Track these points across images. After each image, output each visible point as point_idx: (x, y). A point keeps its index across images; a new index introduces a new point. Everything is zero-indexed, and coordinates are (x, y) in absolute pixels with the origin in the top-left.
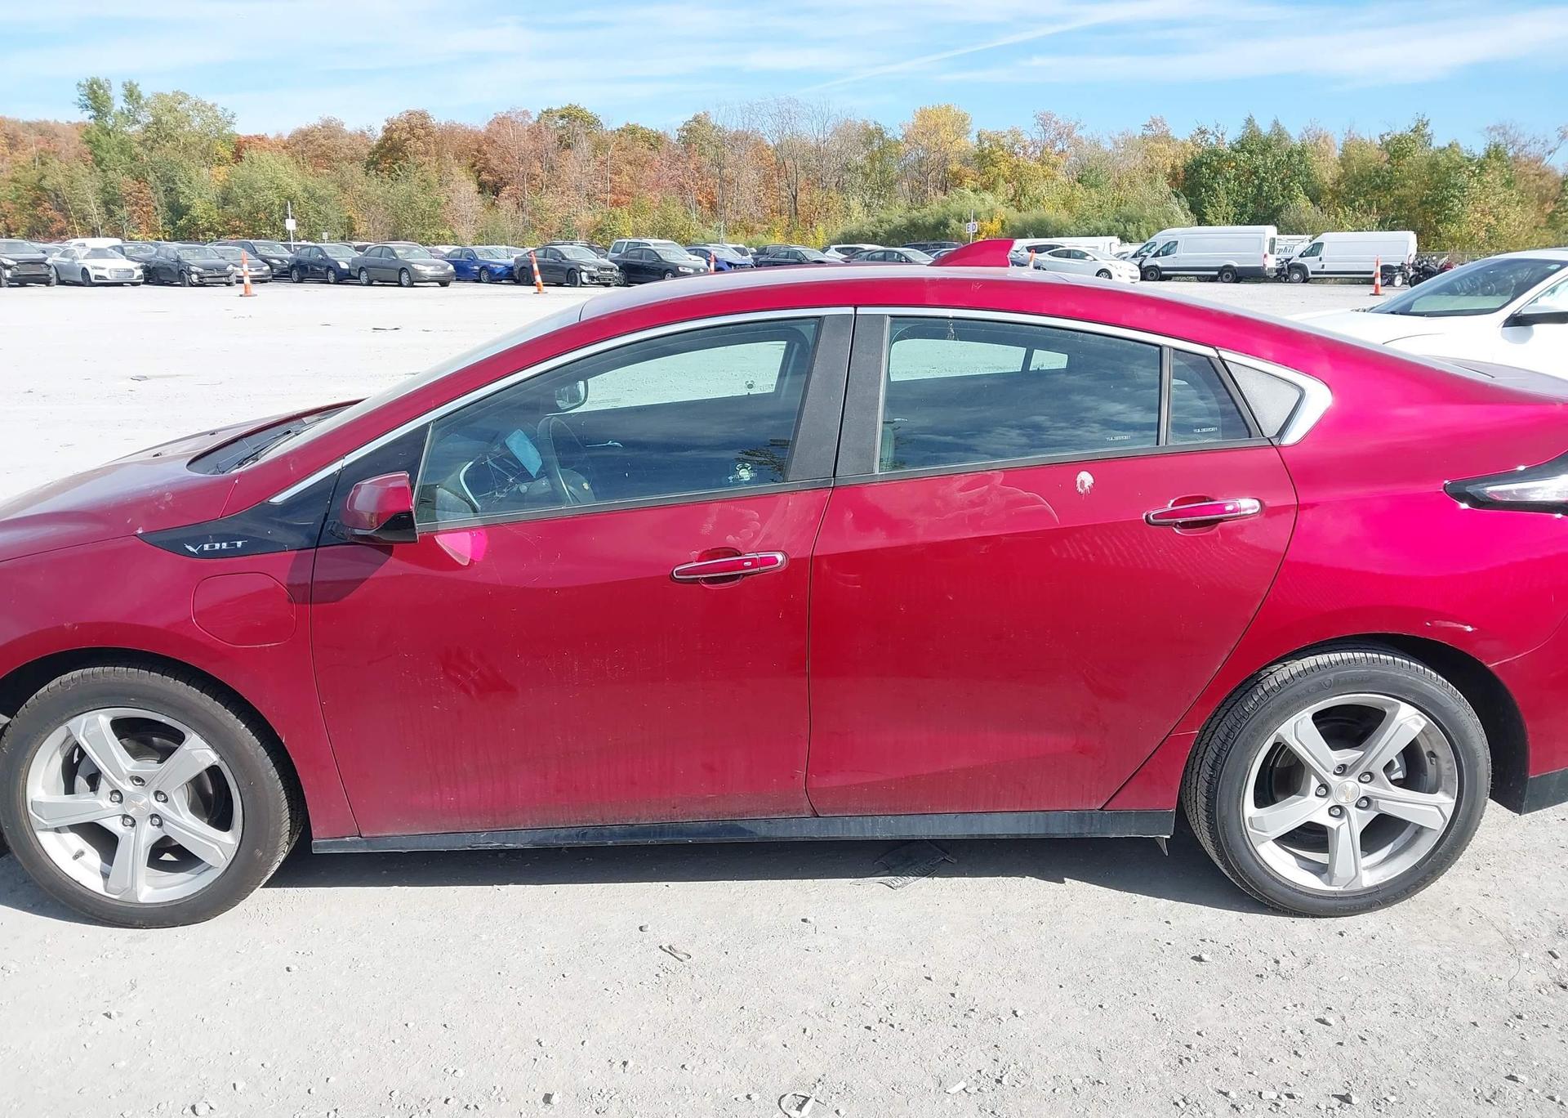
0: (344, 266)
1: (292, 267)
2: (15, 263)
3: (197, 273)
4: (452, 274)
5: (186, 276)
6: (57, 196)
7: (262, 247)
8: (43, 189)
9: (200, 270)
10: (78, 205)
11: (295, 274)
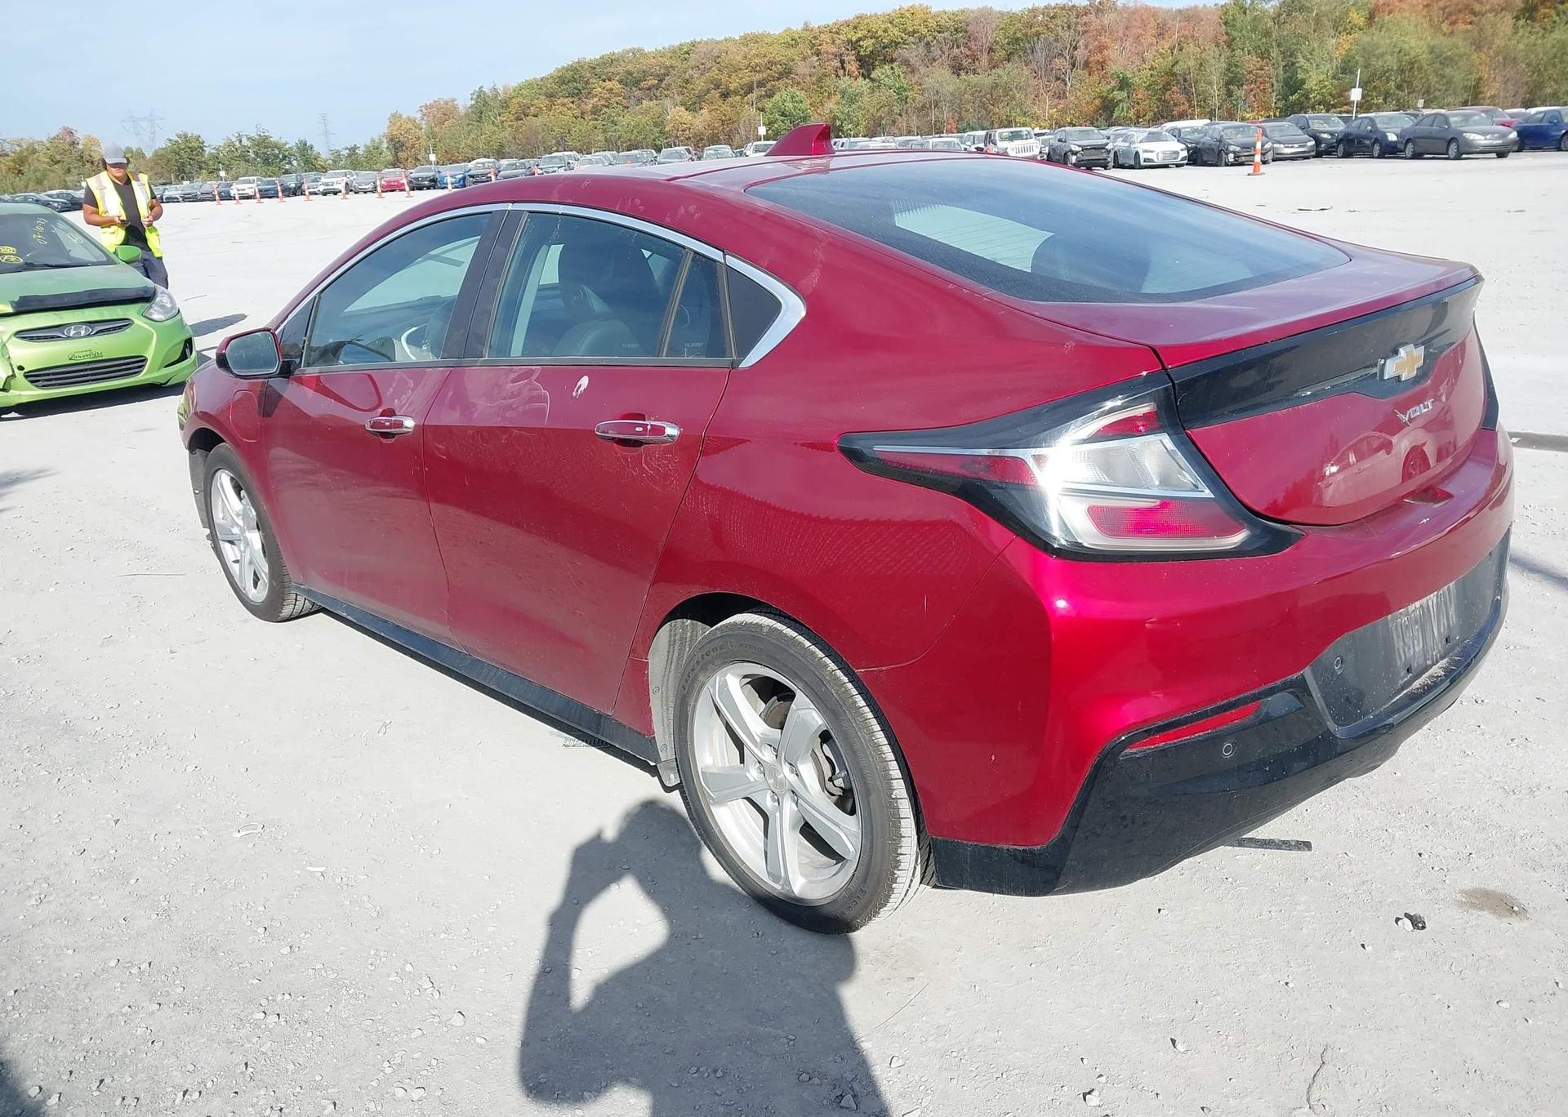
0: (1392, 138)
1: (1339, 141)
2: (1081, 149)
3: (1234, 152)
4: (1514, 142)
5: (1224, 155)
6: (1185, 80)
7: (1316, 121)
8: (1174, 75)
9: (1238, 149)
10: (1202, 86)
11: (1341, 148)
